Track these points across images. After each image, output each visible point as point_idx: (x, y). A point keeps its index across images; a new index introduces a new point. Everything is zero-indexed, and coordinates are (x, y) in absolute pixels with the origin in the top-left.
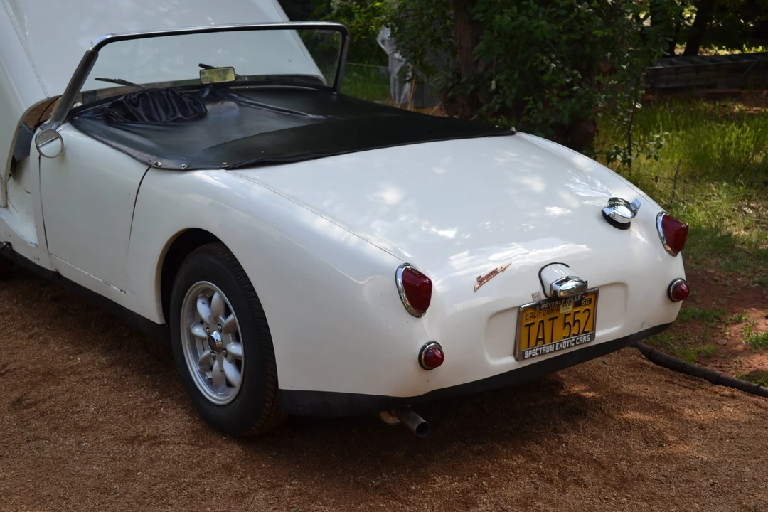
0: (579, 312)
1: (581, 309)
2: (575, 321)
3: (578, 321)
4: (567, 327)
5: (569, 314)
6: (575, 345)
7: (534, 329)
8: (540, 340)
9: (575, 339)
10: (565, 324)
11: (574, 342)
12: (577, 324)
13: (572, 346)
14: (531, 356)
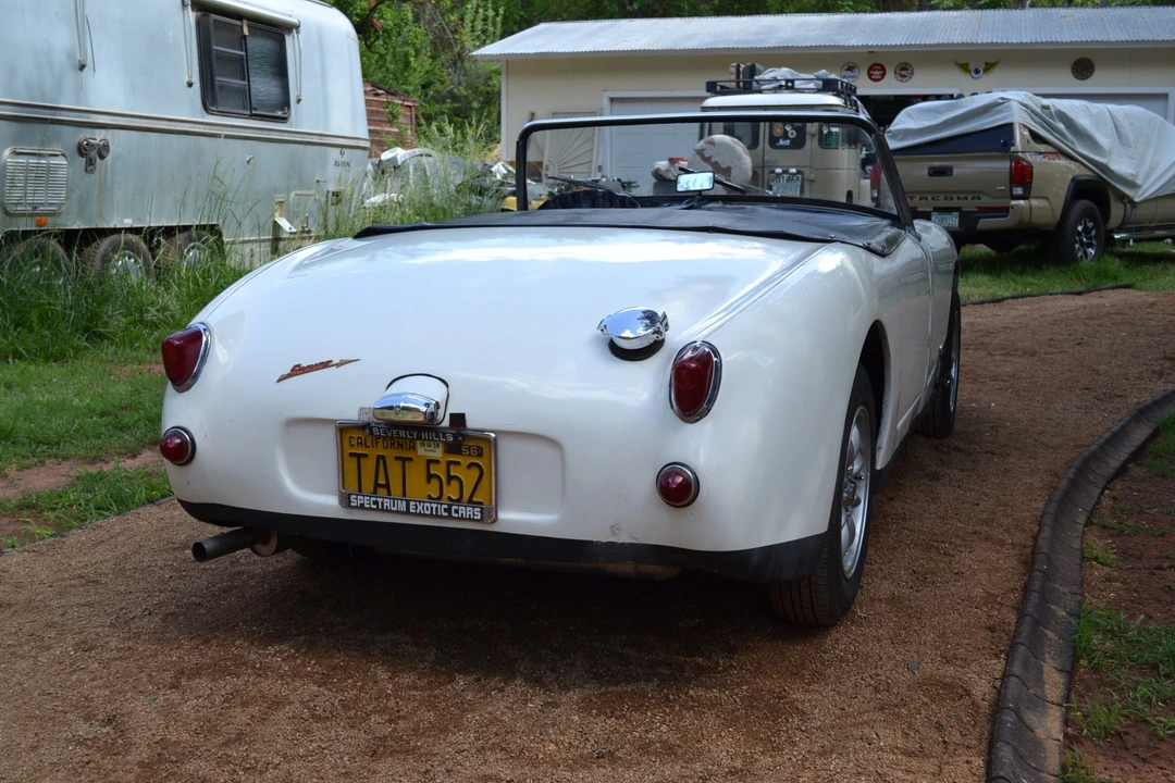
0: (458, 463)
1: (464, 461)
2: (450, 478)
3: (456, 478)
4: (435, 482)
5: (437, 462)
6: (450, 517)
7: (369, 466)
8: (382, 486)
9: (450, 506)
10: (430, 477)
11: (448, 510)
12: (455, 484)
13: (441, 517)
14: (362, 505)
